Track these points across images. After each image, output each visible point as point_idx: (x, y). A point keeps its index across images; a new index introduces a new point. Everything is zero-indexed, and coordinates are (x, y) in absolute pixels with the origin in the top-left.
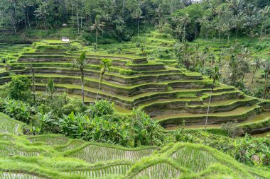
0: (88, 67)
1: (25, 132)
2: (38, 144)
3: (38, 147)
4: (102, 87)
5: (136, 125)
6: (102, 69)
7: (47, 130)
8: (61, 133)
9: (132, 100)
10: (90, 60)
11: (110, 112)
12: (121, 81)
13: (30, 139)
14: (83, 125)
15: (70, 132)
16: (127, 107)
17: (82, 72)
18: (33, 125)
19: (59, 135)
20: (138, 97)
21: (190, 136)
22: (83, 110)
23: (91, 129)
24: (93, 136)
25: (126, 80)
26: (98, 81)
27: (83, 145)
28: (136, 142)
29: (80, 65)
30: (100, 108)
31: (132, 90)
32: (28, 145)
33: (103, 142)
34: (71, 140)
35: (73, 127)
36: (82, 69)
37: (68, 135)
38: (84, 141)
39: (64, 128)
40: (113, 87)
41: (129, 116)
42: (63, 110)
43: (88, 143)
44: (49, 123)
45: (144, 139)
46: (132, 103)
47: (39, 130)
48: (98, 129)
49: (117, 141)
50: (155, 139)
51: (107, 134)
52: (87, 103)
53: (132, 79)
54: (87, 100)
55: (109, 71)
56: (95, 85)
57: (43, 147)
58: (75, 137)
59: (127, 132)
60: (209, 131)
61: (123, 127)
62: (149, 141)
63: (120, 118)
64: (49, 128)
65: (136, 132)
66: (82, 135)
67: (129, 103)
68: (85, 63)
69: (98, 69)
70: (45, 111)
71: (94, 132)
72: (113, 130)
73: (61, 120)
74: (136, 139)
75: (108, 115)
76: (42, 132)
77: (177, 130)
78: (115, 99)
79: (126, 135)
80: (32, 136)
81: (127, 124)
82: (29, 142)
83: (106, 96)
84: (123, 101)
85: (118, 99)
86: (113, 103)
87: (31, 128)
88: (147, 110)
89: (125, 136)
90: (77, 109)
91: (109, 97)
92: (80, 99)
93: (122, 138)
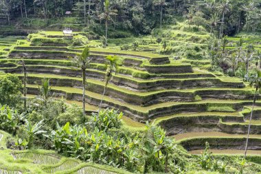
0: (92, 66)
1: (9, 146)
2: (23, 161)
3: (21, 166)
4: (108, 92)
5: (147, 144)
6: (108, 70)
7: (37, 144)
8: (53, 149)
9: (146, 110)
10: (94, 58)
11: (117, 125)
12: (133, 85)
13: (14, 154)
14: (79, 140)
15: (63, 149)
16: (139, 120)
17: (84, 72)
18: (20, 137)
19: (51, 151)
20: (154, 107)
21: (221, 164)
22: (84, 121)
23: (89, 146)
24: (91, 155)
25: (140, 84)
26: (103, 84)
27: (78, 166)
28: (146, 167)
29: (81, 64)
30: (104, 119)
31: (147, 97)
32: (10, 161)
33: (103, 164)
34: (64, 158)
35: (68, 141)
36: (84, 69)
37: (61, 151)
38: (79, 161)
39: (56, 143)
40: (123, 94)
41: (141, 132)
42: (59, 121)
43: (84, 163)
44: (40, 136)
45: (158, 163)
46: (146, 115)
47: (26, 143)
48: (98, 147)
49: (121, 164)
50: (172, 164)
51: (109, 154)
52: (89, 113)
53: (148, 84)
54: (89, 108)
55: (116, 72)
56: (99, 90)
57: (27, 166)
58: (69, 155)
59: (135, 153)
60: (247, 158)
61: (130, 145)
62: (163, 167)
63: (129, 134)
64: (38, 141)
65: (147, 153)
66: (79, 153)
67: (142, 114)
68: (88, 61)
69: (105, 69)
70: (35, 120)
71: (92, 150)
72: (117, 148)
73: (54, 133)
74: (147, 163)
75: (115, 129)
76: (29, 146)
77: (203, 154)
78: (125, 108)
79: (133, 156)
80: (18, 151)
81: (136, 142)
82: (12, 158)
83: (113, 105)
84: (135, 112)
85: (128, 109)
86: (121, 114)
87: (17, 140)
88: (165, 125)
89: (131, 158)
90: (75, 119)
91: (117, 106)
92: (80, 105)
93: (128, 160)
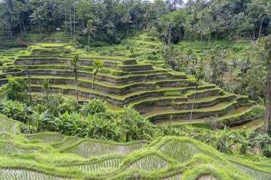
0: (81, 68)
1: (22, 131)
2: (35, 142)
3: (35, 145)
4: (95, 87)
5: (127, 121)
6: (95, 70)
7: (44, 128)
8: (57, 131)
9: (123, 98)
10: (83, 62)
11: (103, 110)
12: (112, 81)
13: (28, 137)
14: (77, 123)
15: (65, 130)
16: (118, 105)
17: (76, 73)
18: (30, 124)
19: (56, 133)
20: (128, 96)
21: (177, 130)
22: (78, 109)
23: (85, 126)
24: (87, 133)
25: (117, 79)
26: (91, 81)
27: (78, 142)
28: (127, 137)
29: (73, 67)
30: (93, 106)
31: (123, 89)
32: (25, 143)
33: (97, 138)
34: (66, 137)
35: (69, 125)
36: (75, 71)
37: (64, 132)
38: (79, 138)
39: (60, 127)
40: (105, 87)
41: (121, 113)
42: (59, 110)
43: (83, 139)
44: (46, 122)
45: (135, 134)
46: (123, 101)
47: (36, 128)
48: (92, 127)
49: (109, 137)
50: (145, 134)
51: (100, 131)
52: (81, 103)
53: (123, 79)
54: (81, 99)
55: (101, 72)
56: (88, 86)
57: (39, 145)
58: (70, 134)
59: (119, 128)
60: (193, 125)
61: (115, 124)
62: (139, 136)
63: (112, 115)
64: (45, 126)
65: (127, 128)
66: (77, 132)
67: (120, 101)
68: (78, 64)
69: (91, 70)
70: (41, 111)
71: (87, 129)
72: (106, 127)
73: (56, 119)
74: (128, 134)
75: (101, 113)
76: (39, 130)
77: (165, 125)
78: (108, 97)
79: (117, 131)
80: (29, 134)
81: (119, 121)
82: (26, 140)
83: (98, 95)
84: (115, 100)
85: (110, 98)
86: (105, 102)
87: (28, 127)
88: (136, 107)
89: (117, 132)
90: (71, 108)
91: (102, 96)
92: (74, 98)
93: (114, 134)
